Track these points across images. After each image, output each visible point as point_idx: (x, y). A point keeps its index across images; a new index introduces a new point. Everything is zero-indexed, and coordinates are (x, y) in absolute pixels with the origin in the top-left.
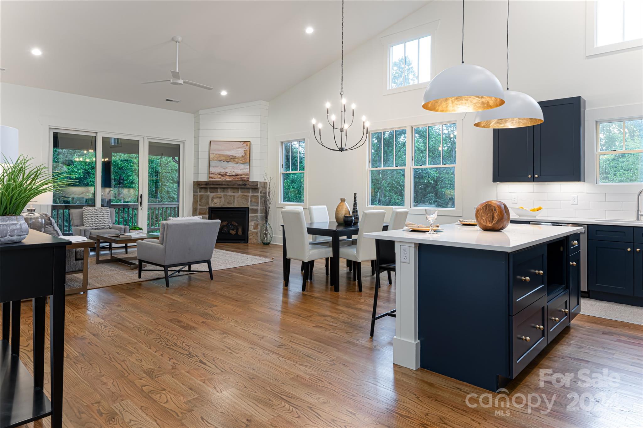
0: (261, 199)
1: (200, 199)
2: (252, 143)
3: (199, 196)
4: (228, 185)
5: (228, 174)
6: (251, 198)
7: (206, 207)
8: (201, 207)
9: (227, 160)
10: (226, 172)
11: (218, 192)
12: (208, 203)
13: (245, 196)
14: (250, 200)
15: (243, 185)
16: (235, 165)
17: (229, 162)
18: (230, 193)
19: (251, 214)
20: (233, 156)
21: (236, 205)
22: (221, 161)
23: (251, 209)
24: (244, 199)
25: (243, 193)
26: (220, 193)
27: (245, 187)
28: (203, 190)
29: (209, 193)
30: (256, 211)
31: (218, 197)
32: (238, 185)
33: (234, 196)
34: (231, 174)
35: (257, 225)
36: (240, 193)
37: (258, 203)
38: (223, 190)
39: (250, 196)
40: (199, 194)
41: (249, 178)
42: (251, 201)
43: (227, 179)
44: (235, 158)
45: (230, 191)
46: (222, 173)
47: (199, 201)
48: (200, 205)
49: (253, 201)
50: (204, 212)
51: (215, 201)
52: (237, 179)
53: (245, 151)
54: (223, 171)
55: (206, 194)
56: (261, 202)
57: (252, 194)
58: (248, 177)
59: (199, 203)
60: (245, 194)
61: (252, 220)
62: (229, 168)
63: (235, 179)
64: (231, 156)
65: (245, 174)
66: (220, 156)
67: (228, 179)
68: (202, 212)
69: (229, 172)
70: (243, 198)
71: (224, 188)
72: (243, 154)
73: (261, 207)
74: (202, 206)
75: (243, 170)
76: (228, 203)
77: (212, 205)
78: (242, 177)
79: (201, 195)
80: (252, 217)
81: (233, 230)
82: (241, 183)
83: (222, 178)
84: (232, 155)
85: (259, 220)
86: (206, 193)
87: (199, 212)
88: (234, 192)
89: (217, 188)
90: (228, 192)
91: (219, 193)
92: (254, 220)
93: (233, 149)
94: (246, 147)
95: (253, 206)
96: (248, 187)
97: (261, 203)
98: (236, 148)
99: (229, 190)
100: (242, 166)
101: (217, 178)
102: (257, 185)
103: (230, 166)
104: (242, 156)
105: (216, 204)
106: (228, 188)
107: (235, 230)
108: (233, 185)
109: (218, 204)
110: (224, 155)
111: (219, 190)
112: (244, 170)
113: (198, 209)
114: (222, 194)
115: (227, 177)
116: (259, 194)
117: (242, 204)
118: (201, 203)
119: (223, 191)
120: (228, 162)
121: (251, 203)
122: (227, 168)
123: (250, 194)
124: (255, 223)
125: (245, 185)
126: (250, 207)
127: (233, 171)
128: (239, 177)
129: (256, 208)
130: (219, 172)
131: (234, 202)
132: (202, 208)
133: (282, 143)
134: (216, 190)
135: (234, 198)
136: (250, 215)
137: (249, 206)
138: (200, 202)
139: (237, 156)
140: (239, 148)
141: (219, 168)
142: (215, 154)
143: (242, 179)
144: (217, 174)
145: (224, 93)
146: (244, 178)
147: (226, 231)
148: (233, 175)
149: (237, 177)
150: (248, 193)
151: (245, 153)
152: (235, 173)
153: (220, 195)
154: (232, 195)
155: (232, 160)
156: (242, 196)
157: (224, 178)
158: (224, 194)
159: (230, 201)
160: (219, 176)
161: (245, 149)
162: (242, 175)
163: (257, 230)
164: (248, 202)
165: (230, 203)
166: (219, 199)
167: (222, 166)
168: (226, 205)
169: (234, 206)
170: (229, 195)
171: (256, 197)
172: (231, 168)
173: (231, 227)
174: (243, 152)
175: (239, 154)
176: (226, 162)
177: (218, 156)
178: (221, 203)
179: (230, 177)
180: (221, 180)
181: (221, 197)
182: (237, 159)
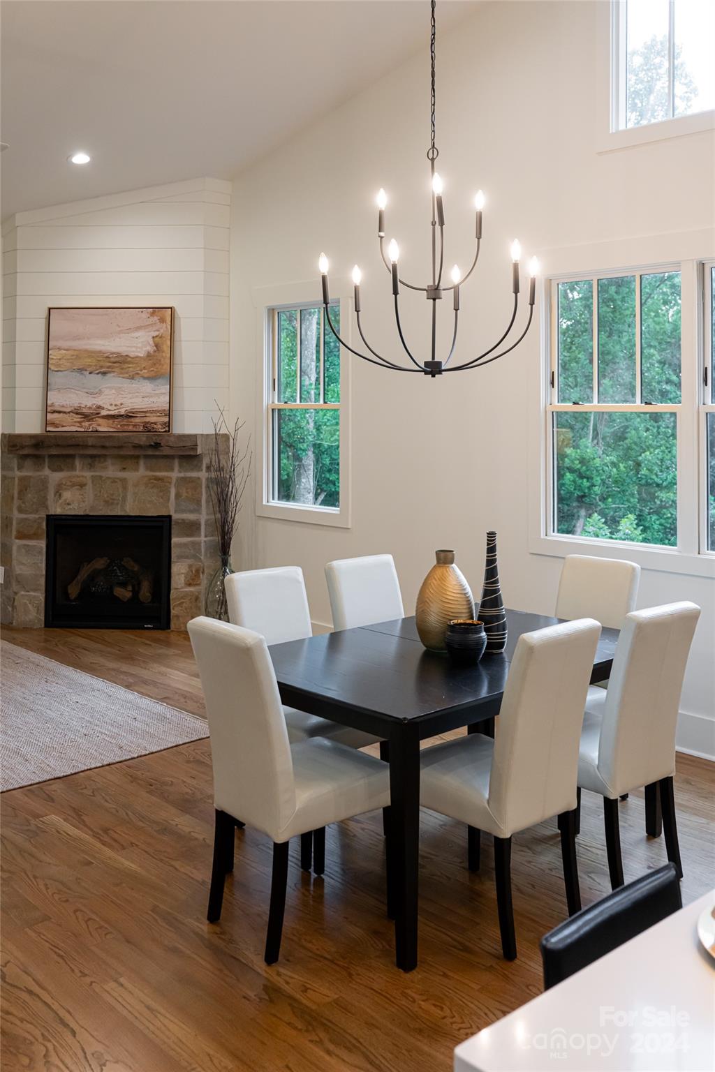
0: (208, 487)
1: (20, 491)
2: (179, 312)
3: (17, 480)
4: (103, 447)
5: (104, 413)
6: (177, 487)
7: (38, 516)
8: (24, 516)
9: (101, 367)
10: (99, 407)
11: (73, 468)
12: (44, 504)
13: (158, 479)
14: (173, 492)
15: (151, 445)
16: (126, 384)
17: (109, 375)
18: (111, 471)
19: (179, 536)
20: (118, 355)
21: (131, 508)
22: (81, 370)
23: (177, 523)
24: (155, 491)
25: (152, 470)
26: (81, 472)
27: (157, 453)
28: (28, 463)
29: (47, 472)
30: (192, 528)
31: (73, 485)
32: (134, 447)
33: (124, 481)
34: (112, 413)
35: (197, 571)
36: (141, 472)
37: (199, 502)
38: (90, 461)
39: (174, 481)
40: (19, 473)
41: (168, 425)
42: (178, 496)
43: (100, 429)
44: (125, 362)
45: (113, 464)
46: (84, 410)
47: (16, 496)
48: (21, 510)
49: (185, 494)
50: (35, 530)
51: (67, 495)
52: (131, 428)
53: (156, 339)
54: (88, 402)
55: (39, 474)
56: (209, 496)
57: (182, 475)
58: (166, 419)
59: (17, 501)
61: (180, 557)
62: (107, 392)
63: (126, 428)
64: (112, 353)
65: (158, 411)
66: (79, 354)
67: (104, 427)
68: (27, 533)
69: (107, 406)
70: (152, 488)
71: (92, 457)
72: (150, 348)
73: (207, 514)
74: (27, 513)
75: (152, 400)
76: (106, 502)
77: (58, 510)
78: (147, 419)
79: (22, 479)
80: (179, 545)
81: (123, 585)
82: (144, 439)
83: (87, 424)
84: (114, 350)
85: (202, 558)
86: (39, 470)
87: (19, 532)
88: (124, 469)
89: (72, 457)
90: (105, 468)
91: (77, 473)
92: (187, 557)
93: (120, 332)
94: (159, 325)
95: (183, 511)
96: (166, 451)
97: (207, 502)
98: (129, 330)
99: (109, 462)
100: (147, 387)
101: (71, 426)
102: (194, 447)
103: (111, 388)
104: (149, 355)
106: (104, 456)
107: (130, 588)
108: (120, 447)
109: (75, 505)
110: (90, 354)
111: (77, 463)
112: (154, 400)
113: (16, 522)
114: (88, 474)
115: (100, 421)
116: (203, 475)
117: (148, 505)
118: (24, 502)
119: (91, 466)
120: (104, 374)
121: (177, 505)
122: (100, 392)
123: (175, 474)
124: (190, 566)
125: (157, 446)
126: (175, 516)
127: (118, 403)
128: (137, 420)
129: (191, 517)
130: (76, 405)
131: (124, 499)
132: (25, 519)
133: (271, 311)
134: (69, 461)
135: (125, 488)
136: (174, 540)
137: (172, 513)
138: (20, 498)
139: (132, 355)
140: (138, 328)
141: (77, 394)
142: (65, 350)
143: (148, 428)
144: (69, 412)
145: (81, 158)
146: (155, 423)
147: (102, 589)
148: (122, 416)
149: (132, 420)
150: (167, 471)
151: (156, 346)
152: (125, 409)
153: (83, 476)
154: (118, 478)
155: (117, 367)
156: (150, 479)
157: (90, 425)
158: (92, 476)
159: (112, 495)
160: (75, 420)
161: (158, 331)
162: (147, 415)
163: (197, 588)
164: (169, 500)
165: (112, 504)
166: (78, 489)
167: (84, 388)
168: (101, 508)
169: (125, 511)
170: (108, 478)
171: (192, 482)
172: (113, 391)
173: (118, 576)
174: (152, 342)
175: (137, 347)
176: (98, 374)
177: (73, 355)
178: (84, 502)
179: (111, 421)
180: (83, 430)
181: (85, 485)
182: (133, 364)
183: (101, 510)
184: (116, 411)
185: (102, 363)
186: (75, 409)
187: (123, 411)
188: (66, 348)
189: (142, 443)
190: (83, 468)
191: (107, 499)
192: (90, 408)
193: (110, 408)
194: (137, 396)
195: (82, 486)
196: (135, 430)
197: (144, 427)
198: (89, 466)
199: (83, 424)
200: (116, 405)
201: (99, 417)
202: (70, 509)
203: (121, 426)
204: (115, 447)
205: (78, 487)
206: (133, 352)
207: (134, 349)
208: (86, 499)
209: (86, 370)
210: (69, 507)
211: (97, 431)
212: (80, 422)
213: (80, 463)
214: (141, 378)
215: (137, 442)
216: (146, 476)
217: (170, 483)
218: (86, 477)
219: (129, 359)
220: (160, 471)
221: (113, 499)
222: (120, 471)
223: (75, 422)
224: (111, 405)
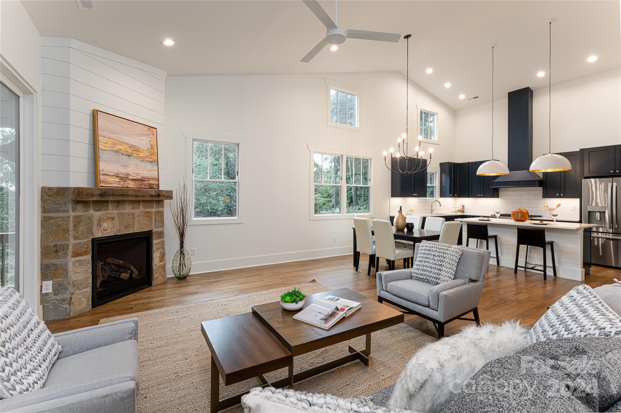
1: (75, 226)
2: (159, 131)
3: (71, 218)
4: (136, 196)
5: (130, 177)
6: (155, 216)
7: (86, 240)
8: (77, 241)
9: (128, 152)
10: (128, 174)
11: (107, 209)
12: (90, 231)
13: (147, 212)
14: (154, 218)
16: (140, 163)
17: (131, 157)
18: (128, 209)
19: (156, 239)
20: (135, 146)
21: (136, 229)
22: (117, 152)
23: (155, 233)
24: (147, 218)
25: (146, 208)
26: (112, 211)
28: (79, 207)
29: (92, 212)
30: (161, 235)
31: (108, 219)
32: (150, 196)
33: (133, 214)
34: (134, 178)
35: (163, 254)
37: (163, 222)
39: (154, 213)
40: (72, 214)
41: (158, 185)
42: (155, 220)
43: (129, 186)
44: (138, 151)
46: (121, 175)
47: (71, 228)
48: (75, 238)
49: (158, 219)
50: (84, 250)
51: (105, 225)
52: (143, 186)
53: (151, 142)
54: (122, 171)
55: (87, 213)
57: (157, 210)
58: (157, 183)
59: (72, 233)
60: (148, 210)
61: (157, 249)
62: (131, 166)
63: (141, 186)
64: (132, 146)
65: (154, 178)
67: (132, 185)
68: (79, 252)
69: (132, 174)
70: (146, 217)
71: (118, 202)
74: (79, 239)
76: (126, 226)
77: (99, 234)
78: (150, 182)
79: (75, 217)
82: (154, 192)
83: (123, 183)
84: (133, 144)
85: (165, 248)
86: (86, 211)
87: (73, 252)
88: (134, 208)
89: (107, 202)
90: (125, 208)
91: (110, 211)
92: (159, 249)
93: (135, 135)
94: (152, 136)
95: (158, 227)
96: (162, 198)
98: (138, 135)
100: (150, 166)
101: (114, 183)
103: (132, 164)
104: (148, 150)
105: (105, 232)
106: (124, 201)
108: (144, 196)
109: (109, 231)
110: (121, 143)
112: (152, 172)
113: (71, 247)
114: (115, 212)
116: (164, 209)
117: (144, 226)
118: (77, 233)
120: (129, 156)
121: (155, 224)
122: (128, 166)
123: (154, 210)
124: (161, 253)
126: (154, 230)
127: (137, 173)
128: (146, 182)
130: (116, 172)
131: (134, 224)
132: (78, 243)
133: (193, 140)
134: (106, 204)
135: (134, 218)
136: (154, 241)
138: (74, 230)
139: (141, 148)
140: (143, 135)
141: (116, 166)
142: (108, 138)
143: (151, 187)
144: (113, 176)
145: (169, 42)
146: (153, 184)
147: (105, 278)
148: (139, 180)
149: (144, 182)
150: (151, 208)
151: (151, 146)
152: (140, 176)
153: (113, 213)
154: (131, 213)
155: (135, 153)
156: (144, 213)
157: (125, 183)
158: (118, 213)
159: (128, 222)
160: (116, 180)
161: (151, 138)
162: (150, 180)
163: (163, 262)
164: (152, 223)
165: (129, 227)
166: (111, 221)
167: (120, 162)
168: (123, 230)
169: (134, 230)
170: (126, 213)
171: (160, 213)
172: (134, 166)
173: (106, 270)
174: (149, 144)
175: (143, 145)
176: (126, 155)
177: (112, 142)
178: (114, 228)
179: (134, 182)
180: (121, 186)
181: (114, 218)
182: (142, 153)
183: (123, 231)
184: (137, 177)
185: (127, 150)
186: (116, 174)
187: (139, 177)
188: (108, 137)
189: (153, 194)
190: (113, 208)
191: (126, 225)
192: (123, 174)
193: (133, 175)
194: (145, 170)
195: (113, 219)
196: (145, 187)
197: (149, 186)
198: (116, 207)
199: (121, 183)
200: (136, 174)
201: (128, 180)
202: (107, 233)
203: (139, 185)
204: (142, 196)
205: (111, 219)
206: (142, 147)
207: (142, 145)
208: (115, 226)
209: (120, 152)
210: (107, 232)
211: (128, 187)
212: (119, 182)
213: (111, 206)
214: (146, 162)
215: (151, 194)
216: (143, 211)
217: (152, 214)
218: (115, 214)
219: (140, 150)
220: (148, 208)
221: (129, 225)
222: (132, 209)
223: (117, 181)
224: (134, 173)
